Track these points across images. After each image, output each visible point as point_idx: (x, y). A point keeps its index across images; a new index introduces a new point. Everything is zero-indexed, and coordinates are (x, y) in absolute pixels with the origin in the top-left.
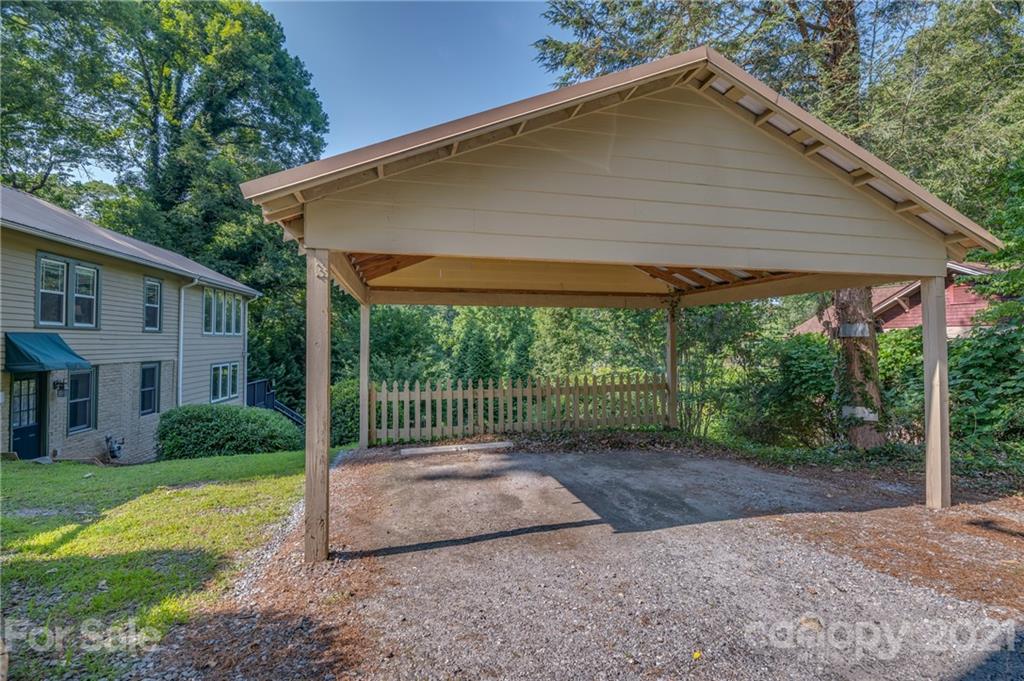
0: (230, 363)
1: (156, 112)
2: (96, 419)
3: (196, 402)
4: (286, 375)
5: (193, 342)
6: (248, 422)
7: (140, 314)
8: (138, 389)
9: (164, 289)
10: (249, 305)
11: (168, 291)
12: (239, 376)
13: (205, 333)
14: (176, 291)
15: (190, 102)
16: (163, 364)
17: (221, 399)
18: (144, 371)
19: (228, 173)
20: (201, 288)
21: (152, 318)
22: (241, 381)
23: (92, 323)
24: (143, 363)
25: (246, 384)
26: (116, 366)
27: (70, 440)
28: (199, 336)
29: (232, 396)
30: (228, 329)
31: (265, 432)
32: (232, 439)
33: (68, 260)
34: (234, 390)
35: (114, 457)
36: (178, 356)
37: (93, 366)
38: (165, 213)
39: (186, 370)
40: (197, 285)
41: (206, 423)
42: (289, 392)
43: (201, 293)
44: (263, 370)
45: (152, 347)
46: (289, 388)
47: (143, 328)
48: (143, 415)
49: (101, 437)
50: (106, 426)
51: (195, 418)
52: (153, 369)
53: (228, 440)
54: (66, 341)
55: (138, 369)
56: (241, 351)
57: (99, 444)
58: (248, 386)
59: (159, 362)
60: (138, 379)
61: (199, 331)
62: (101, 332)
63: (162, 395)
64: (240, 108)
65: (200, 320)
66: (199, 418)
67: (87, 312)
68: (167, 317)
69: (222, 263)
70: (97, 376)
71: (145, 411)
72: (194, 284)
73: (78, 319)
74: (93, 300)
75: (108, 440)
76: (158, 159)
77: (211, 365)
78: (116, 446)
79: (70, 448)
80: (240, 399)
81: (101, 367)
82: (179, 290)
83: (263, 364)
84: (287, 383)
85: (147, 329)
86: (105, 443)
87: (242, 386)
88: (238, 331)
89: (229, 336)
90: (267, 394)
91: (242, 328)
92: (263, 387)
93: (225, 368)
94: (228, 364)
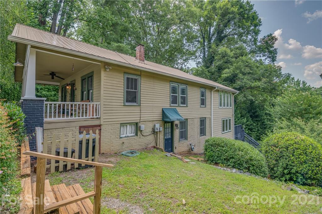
0: (228, 118)
1: (204, 41)
2: (187, 137)
3: (217, 137)
4: (247, 122)
5: (216, 110)
6: (239, 150)
7: (199, 101)
8: (199, 127)
9: (206, 92)
10: (234, 96)
11: (208, 93)
12: (232, 124)
13: (220, 107)
14: (210, 92)
15: (213, 35)
16: (206, 118)
17: (225, 132)
18: (201, 121)
19: (225, 52)
20: (218, 91)
21: (203, 102)
22: (232, 125)
23: (185, 104)
24: (200, 118)
25: (234, 126)
26: (192, 119)
27: (180, 144)
28: (218, 108)
29: (229, 131)
30: (228, 106)
31: (248, 157)
32: (233, 158)
33: (178, 84)
34: (230, 129)
35: (192, 151)
36: (211, 115)
37: (186, 119)
38: (207, 69)
39: (214, 121)
40: (217, 90)
41: (222, 148)
42: (248, 128)
43: (218, 93)
44: (238, 120)
45: (203, 112)
46: (248, 127)
47: (200, 106)
48: (201, 136)
49: (189, 143)
50: (190, 140)
51: (217, 145)
52: (204, 120)
53: (231, 158)
54: (178, 111)
55: (199, 120)
56: (232, 114)
57: (188, 146)
58: (235, 127)
59: (205, 118)
60: (199, 124)
61: (218, 106)
62: (188, 107)
63: (206, 129)
64: (228, 31)
65: (218, 103)
66: (219, 145)
67: (184, 101)
68: (208, 102)
69: (224, 82)
70: (187, 122)
71: (202, 135)
72: (215, 89)
73: (182, 103)
74: (185, 97)
75: (190, 145)
76: (205, 55)
77: (222, 119)
78: (193, 147)
79: (180, 146)
80: (232, 132)
81: (188, 119)
82: (211, 92)
83: (238, 118)
84: (247, 125)
85: (202, 106)
86: (189, 145)
87: (232, 127)
88: (231, 106)
89: (228, 108)
90: (242, 130)
91: (232, 105)
92: (240, 128)
93: (227, 120)
94: (227, 119)
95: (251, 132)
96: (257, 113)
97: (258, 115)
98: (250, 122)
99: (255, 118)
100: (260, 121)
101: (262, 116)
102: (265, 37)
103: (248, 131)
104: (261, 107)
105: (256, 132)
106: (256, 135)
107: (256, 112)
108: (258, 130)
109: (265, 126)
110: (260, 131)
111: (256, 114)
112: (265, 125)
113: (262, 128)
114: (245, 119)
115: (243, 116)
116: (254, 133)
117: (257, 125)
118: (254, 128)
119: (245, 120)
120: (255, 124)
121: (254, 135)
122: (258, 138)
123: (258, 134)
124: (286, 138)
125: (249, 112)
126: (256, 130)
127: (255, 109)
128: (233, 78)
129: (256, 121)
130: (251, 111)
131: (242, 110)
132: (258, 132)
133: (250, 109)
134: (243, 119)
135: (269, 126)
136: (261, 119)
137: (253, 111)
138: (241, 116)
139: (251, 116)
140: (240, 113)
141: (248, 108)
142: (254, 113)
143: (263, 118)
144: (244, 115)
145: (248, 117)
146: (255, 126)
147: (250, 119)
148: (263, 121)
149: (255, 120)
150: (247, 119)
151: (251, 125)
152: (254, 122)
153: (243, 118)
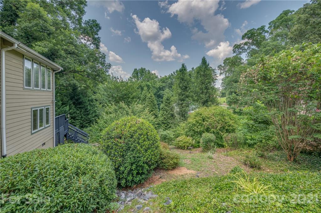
0: (45, 106)
4: (69, 110)
12: (50, 114)
13: (26, 87)
17: (39, 129)
20: (21, 55)
22: (52, 117)
25: (54, 118)
28: (22, 89)
29: (46, 126)
30: (43, 86)
34: (47, 122)
43: (21, 60)
56: (52, 100)
58: (56, 118)
61: (22, 86)
72: (13, 48)
77: (32, 109)
80: (52, 127)
87: (52, 119)
88: (49, 88)
89: (44, 91)
90: (65, 121)
91: (51, 87)
92: (63, 118)
93: (41, 111)
94: (44, 108)
95: (75, 121)
96: (81, 100)
97: (81, 102)
98: (73, 110)
99: (78, 105)
100: (83, 108)
101: (85, 102)
102: (90, 20)
103: (71, 120)
104: (84, 94)
105: (80, 119)
106: (79, 123)
107: (79, 98)
108: (82, 117)
109: (88, 113)
110: (83, 118)
111: (79, 101)
112: (88, 111)
113: (84, 115)
114: (68, 106)
115: (64, 104)
116: (77, 121)
117: (81, 112)
118: (77, 116)
119: (67, 108)
120: (78, 112)
121: (78, 123)
122: (81, 125)
123: (82, 122)
124: (129, 125)
125: (71, 99)
126: (79, 118)
127: (78, 96)
128: (51, 56)
129: (80, 108)
130: (74, 97)
131: (63, 97)
132: (81, 119)
133: (73, 96)
134: (65, 108)
135: (92, 112)
136: (85, 106)
137: (76, 98)
138: (63, 104)
139: (74, 103)
140: (61, 100)
141: (70, 95)
142: (77, 100)
143: (86, 104)
144: (66, 102)
145: (71, 104)
146: (79, 114)
147: (73, 106)
148: (86, 108)
149: (78, 107)
150: (69, 107)
151: (74, 113)
152: (77, 110)
153: (65, 106)
